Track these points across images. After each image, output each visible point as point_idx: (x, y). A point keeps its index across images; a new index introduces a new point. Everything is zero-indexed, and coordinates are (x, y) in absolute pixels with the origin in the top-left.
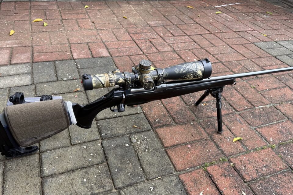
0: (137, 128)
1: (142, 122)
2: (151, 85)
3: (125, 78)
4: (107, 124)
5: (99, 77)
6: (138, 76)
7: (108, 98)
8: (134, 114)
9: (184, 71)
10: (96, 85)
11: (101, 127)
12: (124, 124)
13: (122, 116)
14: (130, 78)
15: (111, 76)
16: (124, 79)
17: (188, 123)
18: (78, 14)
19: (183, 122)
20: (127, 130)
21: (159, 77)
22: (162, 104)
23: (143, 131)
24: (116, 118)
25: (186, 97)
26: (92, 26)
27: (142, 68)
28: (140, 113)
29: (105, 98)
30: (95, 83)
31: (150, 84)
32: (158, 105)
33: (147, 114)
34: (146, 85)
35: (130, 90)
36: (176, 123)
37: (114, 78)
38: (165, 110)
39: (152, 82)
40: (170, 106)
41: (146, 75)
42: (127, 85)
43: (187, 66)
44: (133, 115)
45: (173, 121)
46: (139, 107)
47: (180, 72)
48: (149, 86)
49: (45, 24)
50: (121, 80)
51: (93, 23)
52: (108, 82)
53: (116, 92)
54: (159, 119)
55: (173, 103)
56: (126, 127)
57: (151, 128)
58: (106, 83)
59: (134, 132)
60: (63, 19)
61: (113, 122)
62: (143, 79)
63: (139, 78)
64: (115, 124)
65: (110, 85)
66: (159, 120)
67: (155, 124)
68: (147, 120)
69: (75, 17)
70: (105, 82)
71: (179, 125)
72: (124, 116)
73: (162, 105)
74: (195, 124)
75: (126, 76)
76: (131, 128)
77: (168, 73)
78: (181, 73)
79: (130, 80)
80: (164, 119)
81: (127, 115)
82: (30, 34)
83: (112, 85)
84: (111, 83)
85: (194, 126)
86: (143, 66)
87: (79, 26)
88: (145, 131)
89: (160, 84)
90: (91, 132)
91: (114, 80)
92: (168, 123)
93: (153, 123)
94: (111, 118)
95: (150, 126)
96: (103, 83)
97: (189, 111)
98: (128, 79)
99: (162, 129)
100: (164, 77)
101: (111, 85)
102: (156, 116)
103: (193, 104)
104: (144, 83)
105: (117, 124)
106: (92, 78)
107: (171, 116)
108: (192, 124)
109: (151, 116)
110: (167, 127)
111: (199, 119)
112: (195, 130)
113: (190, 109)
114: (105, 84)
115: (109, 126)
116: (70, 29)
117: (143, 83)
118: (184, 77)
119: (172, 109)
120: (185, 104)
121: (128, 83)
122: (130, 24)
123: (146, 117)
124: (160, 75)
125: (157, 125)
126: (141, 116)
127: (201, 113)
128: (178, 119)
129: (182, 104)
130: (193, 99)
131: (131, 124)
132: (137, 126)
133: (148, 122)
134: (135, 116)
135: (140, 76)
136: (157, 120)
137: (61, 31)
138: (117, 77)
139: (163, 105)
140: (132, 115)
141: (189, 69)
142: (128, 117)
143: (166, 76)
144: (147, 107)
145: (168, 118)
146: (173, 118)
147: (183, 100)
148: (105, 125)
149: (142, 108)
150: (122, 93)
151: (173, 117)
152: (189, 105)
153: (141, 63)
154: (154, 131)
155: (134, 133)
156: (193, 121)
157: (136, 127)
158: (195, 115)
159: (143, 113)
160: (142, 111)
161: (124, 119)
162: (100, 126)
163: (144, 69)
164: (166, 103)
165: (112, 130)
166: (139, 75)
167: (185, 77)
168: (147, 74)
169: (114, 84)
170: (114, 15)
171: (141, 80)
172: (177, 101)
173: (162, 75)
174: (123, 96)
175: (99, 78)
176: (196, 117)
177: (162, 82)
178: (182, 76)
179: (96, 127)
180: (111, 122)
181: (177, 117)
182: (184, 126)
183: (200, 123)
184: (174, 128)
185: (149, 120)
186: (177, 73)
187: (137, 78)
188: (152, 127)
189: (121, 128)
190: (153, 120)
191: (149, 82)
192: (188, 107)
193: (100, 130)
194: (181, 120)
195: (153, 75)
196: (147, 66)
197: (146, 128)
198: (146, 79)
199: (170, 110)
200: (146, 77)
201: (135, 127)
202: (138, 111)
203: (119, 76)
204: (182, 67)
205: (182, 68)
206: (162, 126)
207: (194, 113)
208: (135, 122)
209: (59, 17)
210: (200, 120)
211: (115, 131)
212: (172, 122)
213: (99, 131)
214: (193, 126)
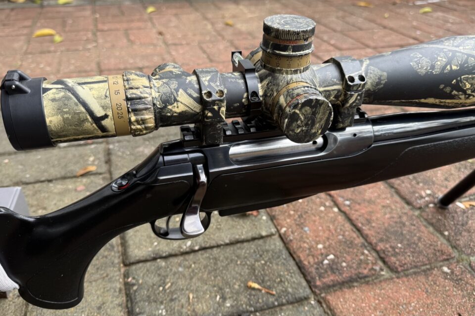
0: (260, 290)
1: (275, 267)
2: (318, 116)
3: (200, 90)
4: (156, 279)
5: (79, 84)
6: (260, 85)
7: (135, 185)
8: (247, 241)
9: (449, 63)
10: (65, 120)
11: (135, 288)
12: (215, 277)
13: (211, 248)
14: (222, 92)
15: (134, 84)
16: (196, 95)
17: (432, 269)
18: (132, 21)
19: (416, 267)
20: (224, 298)
21: (348, 88)
22: (336, 204)
23: (283, 305)
24: (191, 256)
25: (405, 183)
26: (158, 39)
27: (277, 42)
28: (267, 236)
29: (124, 183)
30: (60, 110)
31: (314, 114)
32: (322, 208)
33: (291, 241)
34: (294, 117)
35: (228, 149)
36: (392, 269)
37: (148, 90)
38: (348, 226)
39: (323, 102)
40: (363, 211)
41: (294, 76)
42: (212, 125)
43: (458, 46)
44: (245, 244)
45: (380, 263)
46: (264, 218)
47: (433, 67)
48: (311, 121)
49: (58, 38)
50: (185, 102)
51: (160, 33)
52: (119, 106)
53: (167, 158)
54: (332, 257)
55: (370, 202)
56: (221, 289)
57: (308, 291)
58: (110, 113)
59: (251, 306)
60: (98, 30)
61: (180, 269)
62: (279, 95)
63: (261, 93)
64: (184, 276)
65: (130, 122)
66: (333, 260)
67: (321, 276)
68: (294, 259)
69: (125, 25)
70: (104, 107)
71: (405, 279)
72: (218, 246)
73: (336, 210)
74: (457, 271)
75: (206, 83)
76: (238, 293)
77: (385, 74)
78: (436, 71)
79: (221, 101)
80: (349, 258)
81: (227, 245)
82: (18, 57)
83: (144, 121)
84: (135, 111)
85: (457, 281)
86: (277, 30)
87: (129, 40)
88: (290, 303)
89: (350, 126)
90: (99, 308)
91: (150, 99)
92: (366, 272)
93: (313, 270)
94: (175, 255)
95: (304, 283)
96: (99, 113)
97: (426, 227)
98: (215, 97)
99: (347, 296)
100: (369, 90)
101: (137, 122)
102: (320, 246)
103: (430, 203)
104: (288, 109)
105: (191, 279)
106: (46, 90)
107: (370, 244)
108: (447, 273)
109: (305, 245)
110: (365, 288)
111: (463, 252)
112: (463, 297)
113: (426, 220)
114: (106, 116)
115: (164, 283)
116: (108, 45)
117: (281, 109)
118: (448, 90)
119: (369, 222)
120: (406, 206)
121: (216, 114)
122: (240, 33)
123: (288, 249)
124: (352, 79)
125: (329, 279)
126: (273, 247)
127: (464, 233)
128: (395, 255)
129: (398, 205)
130: (429, 189)
131: (240, 274)
132: (259, 284)
133: (295, 268)
134: (252, 246)
135: (265, 82)
136: (326, 262)
137: (89, 49)
138: (165, 90)
139: (340, 209)
140: (242, 242)
141: (469, 55)
142: (229, 250)
143: (378, 84)
144: (290, 216)
145: (363, 254)
146: (377, 252)
147: (398, 192)
148: (150, 282)
149: (272, 218)
150: (195, 162)
151: (378, 248)
152: (420, 208)
153: (269, 24)
154: (319, 302)
155: (251, 312)
156: (448, 260)
157: (256, 286)
158: (448, 240)
159: (277, 236)
160: (273, 230)
161: (215, 259)
162: (133, 285)
163: (285, 49)
164: (347, 203)
165: (172, 300)
166: (261, 82)
167: (455, 92)
168: (296, 72)
169: (149, 117)
170: (205, 22)
171: (270, 101)
172: (379, 195)
173: (362, 78)
174: (196, 175)
175: (80, 90)
176: (454, 247)
177: (357, 117)
178: (442, 86)
179: (120, 290)
180: (174, 269)
181: (391, 247)
182: (422, 278)
183: (470, 265)
184: (388, 289)
185: (301, 261)
186: (422, 71)
187: (255, 94)
188: (310, 288)
189: (205, 293)
190: (311, 260)
191: (308, 103)
192: (417, 213)
193: (132, 303)
194: (409, 259)
195: (324, 83)
196: (298, 33)
197: (290, 290)
198: (296, 92)
199: (362, 224)
200: (292, 86)
201: (254, 289)
202: (261, 228)
203: (174, 84)
204: (441, 50)
205: (442, 55)
206: (348, 283)
207: (443, 235)
208: (253, 268)
209: (92, 27)
210: (469, 255)
211: (182, 307)
212: (377, 268)
213: (129, 306)
214: (452, 279)
